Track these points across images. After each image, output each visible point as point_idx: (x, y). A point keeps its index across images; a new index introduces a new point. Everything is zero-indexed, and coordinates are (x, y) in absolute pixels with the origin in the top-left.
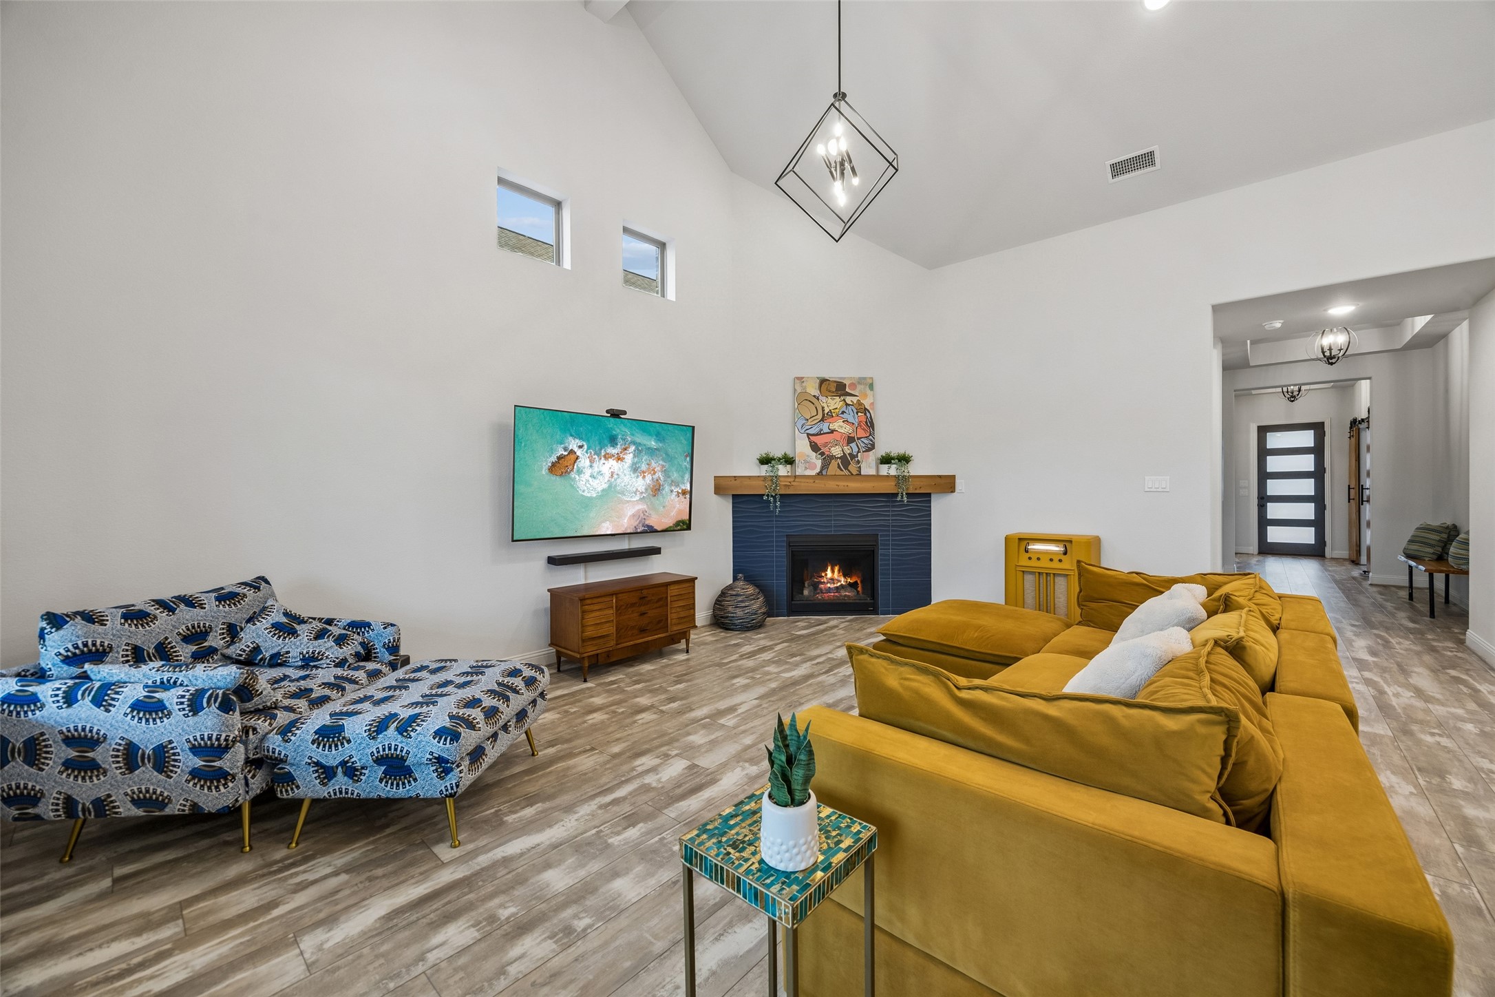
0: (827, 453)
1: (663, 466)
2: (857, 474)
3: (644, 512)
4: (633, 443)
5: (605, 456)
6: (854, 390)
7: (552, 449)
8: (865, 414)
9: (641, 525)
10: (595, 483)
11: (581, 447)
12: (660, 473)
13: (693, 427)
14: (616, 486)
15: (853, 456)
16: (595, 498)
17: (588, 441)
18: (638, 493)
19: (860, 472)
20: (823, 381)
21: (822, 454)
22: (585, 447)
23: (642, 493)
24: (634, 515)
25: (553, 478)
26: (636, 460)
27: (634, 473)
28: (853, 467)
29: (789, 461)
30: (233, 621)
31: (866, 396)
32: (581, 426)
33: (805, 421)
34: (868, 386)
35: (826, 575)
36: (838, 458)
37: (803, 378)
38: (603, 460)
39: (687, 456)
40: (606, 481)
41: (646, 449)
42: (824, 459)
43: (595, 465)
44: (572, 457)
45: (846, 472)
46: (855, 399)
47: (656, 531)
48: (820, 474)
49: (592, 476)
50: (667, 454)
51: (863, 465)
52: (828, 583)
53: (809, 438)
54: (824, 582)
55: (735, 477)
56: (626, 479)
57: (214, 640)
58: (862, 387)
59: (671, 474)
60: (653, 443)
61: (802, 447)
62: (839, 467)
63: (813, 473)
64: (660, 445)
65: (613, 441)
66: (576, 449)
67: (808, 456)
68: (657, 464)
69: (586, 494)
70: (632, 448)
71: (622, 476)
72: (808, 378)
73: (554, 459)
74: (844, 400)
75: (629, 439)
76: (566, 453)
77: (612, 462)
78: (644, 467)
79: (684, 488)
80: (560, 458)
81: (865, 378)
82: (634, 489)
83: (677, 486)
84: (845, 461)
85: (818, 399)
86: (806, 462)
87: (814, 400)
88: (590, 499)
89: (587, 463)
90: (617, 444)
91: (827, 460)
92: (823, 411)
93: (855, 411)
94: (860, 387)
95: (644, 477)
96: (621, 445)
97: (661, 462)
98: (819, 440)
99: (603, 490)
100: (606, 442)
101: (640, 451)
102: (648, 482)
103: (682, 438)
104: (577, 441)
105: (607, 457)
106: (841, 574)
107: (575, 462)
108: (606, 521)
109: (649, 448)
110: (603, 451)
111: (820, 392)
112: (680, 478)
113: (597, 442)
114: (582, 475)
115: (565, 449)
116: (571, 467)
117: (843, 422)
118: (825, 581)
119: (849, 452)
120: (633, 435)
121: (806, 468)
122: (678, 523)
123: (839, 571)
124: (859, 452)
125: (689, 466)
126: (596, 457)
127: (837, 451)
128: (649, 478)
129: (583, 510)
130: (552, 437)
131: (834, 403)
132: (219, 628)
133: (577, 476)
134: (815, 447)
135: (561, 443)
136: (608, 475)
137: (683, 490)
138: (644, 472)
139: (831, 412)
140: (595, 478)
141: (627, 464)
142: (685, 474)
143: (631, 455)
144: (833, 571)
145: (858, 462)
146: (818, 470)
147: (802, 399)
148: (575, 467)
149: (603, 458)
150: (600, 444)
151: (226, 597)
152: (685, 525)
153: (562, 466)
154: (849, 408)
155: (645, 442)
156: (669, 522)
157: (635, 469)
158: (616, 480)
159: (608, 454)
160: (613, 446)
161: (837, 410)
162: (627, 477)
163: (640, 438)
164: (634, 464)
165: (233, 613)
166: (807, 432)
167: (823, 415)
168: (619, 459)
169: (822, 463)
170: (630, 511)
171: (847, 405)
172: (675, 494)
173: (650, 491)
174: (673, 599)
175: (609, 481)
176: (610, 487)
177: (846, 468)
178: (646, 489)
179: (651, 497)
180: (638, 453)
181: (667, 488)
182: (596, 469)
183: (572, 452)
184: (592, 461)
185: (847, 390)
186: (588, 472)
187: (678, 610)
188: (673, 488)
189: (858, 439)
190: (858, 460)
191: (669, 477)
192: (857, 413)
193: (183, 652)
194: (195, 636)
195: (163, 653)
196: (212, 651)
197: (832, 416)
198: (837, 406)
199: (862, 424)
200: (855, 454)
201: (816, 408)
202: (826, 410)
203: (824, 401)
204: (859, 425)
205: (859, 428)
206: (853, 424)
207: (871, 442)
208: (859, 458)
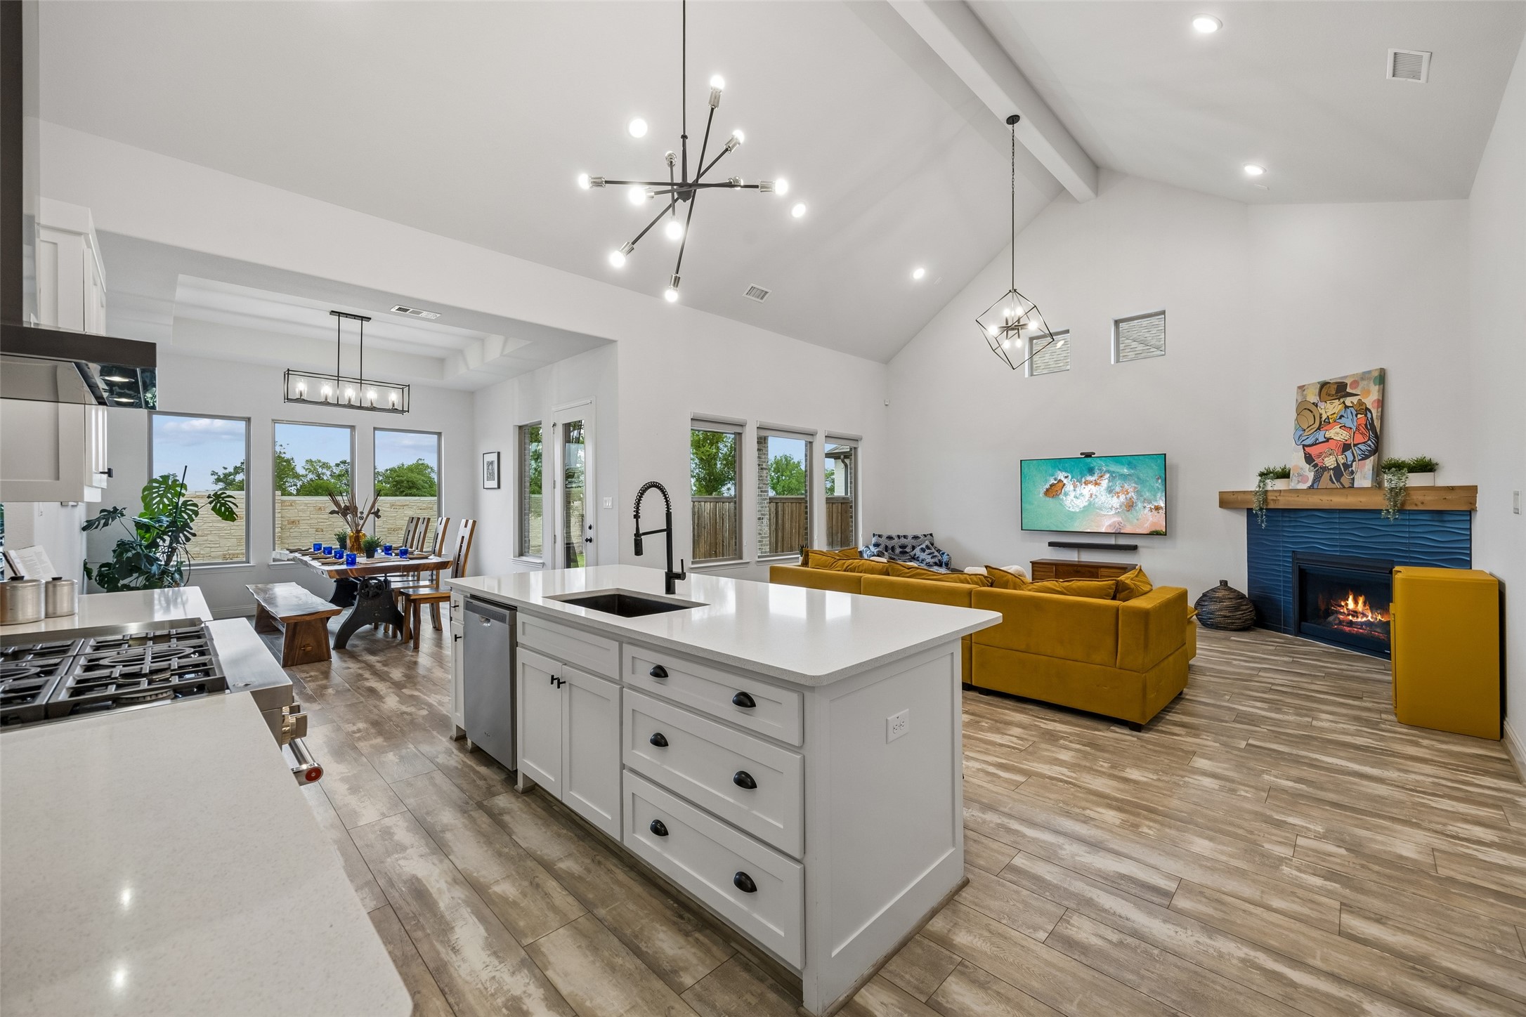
0: (1320, 464)
1: (1135, 488)
2: (1350, 487)
3: (1119, 523)
4: (1108, 471)
5: (1085, 483)
6: (1355, 388)
7: (1047, 480)
8: (1366, 415)
9: (1117, 529)
10: (1078, 502)
11: (1066, 477)
12: (1133, 494)
13: (1166, 455)
14: (1094, 504)
15: (1346, 466)
16: (1078, 511)
17: (1071, 473)
18: (1113, 509)
19: (1353, 484)
20: (1324, 385)
21: (1315, 466)
22: (1070, 477)
23: (1117, 509)
24: (1111, 522)
25: (1048, 499)
26: (1111, 484)
27: (1109, 494)
28: (1345, 479)
29: (1285, 475)
30: (914, 545)
31: (1368, 392)
32: (1066, 464)
33: (1302, 432)
34: (1372, 381)
35: (1347, 605)
36: (1331, 469)
37: (1304, 386)
38: (1084, 486)
39: (1158, 479)
40: (1087, 499)
41: (1119, 475)
42: (1316, 471)
43: (1078, 489)
44: (1061, 484)
45: (1338, 485)
46: (1355, 400)
48: (1311, 487)
49: (1076, 497)
50: (1138, 478)
51: (1357, 477)
53: (1304, 450)
55: (1237, 492)
56: (1103, 498)
57: (908, 550)
58: (1365, 382)
59: (1143, 494)
60: (1126, 471)
61: (1295, 460)
62: (1331, 480)
63: (1305, 486)
64: (1133, 472)
65: (1091, 471)
66: (1063, 479)
67: (1302, 469)
68: (1129, 486)
69: (1071, 509)
70: (1107, 475)
71: (1099, 496)
72: (1309, 385)
73: (1048, 486)
74: (1344, 402)
75: (1105, 470)
76: (1056, 482)
77: (1091, 487)
78: (1118, 489)
80: (1051, 486)
81: (1370, 372)
82: (1110, 506)
83: (1150, 502)
84: (1338, 472)
85: (1317, 406)
86: (1299, 475)
87: (1313, 408)
88: (1075, 512)
89: (1072, 488)
90: (1094, 473)
91: (1320, 471)
92: (1321, 418)
93: (1354, 413)
94: (1363, 384)
95: (1118, 497)
96: (1098, 474)
97: (1133, 485)
98: (1313, 451)
99: (1084, 507)
100: (1085, 472)
101: (1114, 477)
102: (1122, 500)
103: (1153, 465)
104: (1064, 473)
105: (1086, 483)
107: (1063, 487)
109: (1122, 475)
110: (1083, 479)
111: (1320, 398)
112: (1153, 497)
113: (1078, 475)
114: (1068, 496)
115: (1055, 479)
116: (1060, 491)
117: (1340, 427)
118: (1348, 611)
119: (1342, 461)
120: (1108, 466)
121: (1299, 482)
122: (1154, 531)
124: (1354, 461)
125: (1162, 487)
126: (1078, 483)
127: (1330, 462)
128: (1122, 498)
130: (1046, 472)
131: (1331, 408)
132: (910, 546)
133: (1064, 498)
134: (1309, 459)
135: (1053, 477)
136: (1087, 496)
137: (1157, 506)
138: (1118, 493)
139: (1329, 419)
140: (1078, 498)
141: (1104, 487)
142: (1157, 493)
143: (1107, 480)
144: (1354, 602)
145: (1352, 473)
146: (1309, 483)
147: (1304, 408)
148: (1063, 490)
149: (1083, 484)
150: (1081, 474)
151: (916, 537)
152: (1161, 532)
153: (1054, 491)
154: (1348, 410)
155: (1118, 470)
156: (1143, 529)
157: (1110, 491)
158: (1094, 499)
159: (1087, 481)
160: (1092, 476)
161: (1335, 415)
162: (1104, 496)
163: (1113, 468)
164: (1109, 487)
165: (914, 542)
166: (1303, 443)
167: (1321, 422)
168: (1096, 484)
169: (1314, 476)
170: (1108, 519)
171: (1346, 407)
172: (1147, 510)
173: (1124, 507)
175: (1089, 500)
176: (1090, 504)
177: (1338, 480)
178: (1121, 506)
179: (1126, 512)
180: (1112, 478)
181: (1140, 505)
182: (1078, 492)
183: (1060, 481)
184: (1075, 487)
185: (1349, 390)
186: (1072, 494)
188: (1145, 505)
189: (1355, 445)
190: (1352, 470)
191: (1142, 496)
192: (1356, 416)
193: (898, 550)
194: (903, 547)
195: (893, 549)
196: (906, 552)
197: (1329, 423)
198: (1336, 410)
199: (1360, 427)
200: (1349, 463)
201: (1314, 416)
202: (1324, 417)
203: (1323, 407)
204: (1358, 429)
205: (1357, 432)
206: (1351, 428)
207: (1369, 449)
208: (1354, 468)
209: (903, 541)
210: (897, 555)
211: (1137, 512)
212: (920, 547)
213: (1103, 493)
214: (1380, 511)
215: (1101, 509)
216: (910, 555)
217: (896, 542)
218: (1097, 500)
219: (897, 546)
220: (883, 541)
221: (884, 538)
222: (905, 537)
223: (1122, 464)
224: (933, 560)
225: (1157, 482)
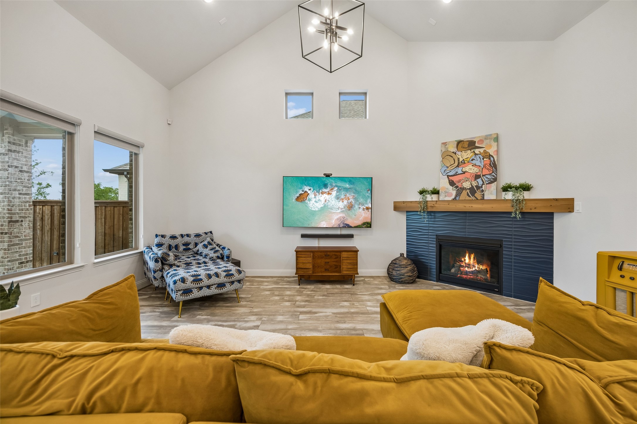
0: (460, 186)
1: (354, 196)
2: (481, 199)
3: (344, 218)
4: (336, 186)
6: (481, 144)
7: (297, 191)
8: (490, 159)
9: (342, 223)
10: (317, 205)
11: (310, 190)
12: (352, 200)
13: (372, 178)
14: (328, 205)
15: (478, 187)
16: (317, 211)
17: (313, 187)
18: (340, 209)
19: (483, 197)
20: (459, 142)
21: (457, 187)
22: (312, 189)
23: (342, 209)
24: (338, 219)
25: (298, 203)
26: (338, 194)
28: (478, 195)
29: (436, 192)
30: (197, 242)
31: (490, 146)
32: (310, 181)
33: (446, 168)
34: (493, 140)
35: (465, 260)
36: (467, 189)
37: (446, 143)
38: (321, 195)
40: (323, 203)
41: (343, 188)
42: (457, 190)
43: (317, 197)
44: (306, 194)
45: (473, 198)
46: (482, 150)
47: (351, 227)
48: (455, 199)
49: (316, 202)
50: (356, 190)
51: (486, 193)
52: (466, 267)
53: (448, 178)
54: (463, 266)
55: (403, 202)
56: (333, 202)
57: (191, 246)
58: (488, 141)
59: (359, 199)
60: (347, 185)
61: (443, 184)
62: (468, 195)
63: (450, 199)
64: (352, 186)
65: (326, 186)
66: (308, 191)
67: (447, 189)
68: (350, 195)
69: (313, 209)
70: (336, 189)
71: (331, 201)
72: (449, 142)
73: (298, 195)
74: (474, 152)
75: (334, 185)
76: (303, 193)
77: (325, 195)
78: (343, 197)
79: (367, 206)
80: (300, 195)
81: (491, 135)
82: (338, 207)
83: (363, 205)
84: (472, 191)
85: (455, 154)
86: (446, 192)
87: (453, 155)
88: (315, 211)
89: (313, 196)
90: (327, 187)
91: (460, 190)
92: (459, 160)
93: (482, 158)
94: (485, 142)
95: (343, 201)
96: (330, 188)
97: (352, 194)
98: (455, 179)
99: (321, 208)
101: (341, 190)
102: (345, 204)
104: (308, 187)
105: (322, 193)
106: (476, 261)
107: (307, 196)
108: (323, 221)
109: (345, 188)
110: (320, 191)
111: (457, 149)
113: (318, 187)
114: (311, 201)
115: (303, 191)
116: (306, 198)
117: (472, 166)
118: (464, 265)
119: (475, 185)
120: (336, 183)
121: (446, 196)
122: (364, 224)
123: (474, 258)
124: (483, 184)
125: (370, 195)
126: (317, 193)
127: (467, 185)
128: (345, 202)
129: (312, 216)
130: (297, 186)
131: (467, 155)
132: (193, 243)
133: (308, 202)
134: (452, 183)
135: (301, 189)
137: (366, 207)
138: (342, 199)
139: (464, 161)
140: (317, 202)
141: (333, 196)
143: (335, 192)
144: (470, 259)
145: (483, 191)
146: (453, 197)
147: (446, 155)
148: (308, 198)
149: (321, 194)
150: (319, 188)
151: (198, 235)
152: (368, 225)
153: (302, 198)
154: (478, 156)
155: (343, 185)
156: (359, 222)
157: (337, 198)
158: (327, 203)
159: (323, 192)
160: (326, 188)
161: (468, 159)
162: (334, 201)
163: (339, 184)
164: (337, 196)
165: (197, 240)
166: (447, 174)
167: (459, 163)
168: (329, 194)
169: (456, 193)
170: (336, 217)
171: (476, 154)
172: (361, 210)
173: (346, 208)
174: (343, 259)
175: (324, 203)
176: (325, 206)
177: (473, 195)
178: (344, 207)
179: (347, 211)
181: (357, 206)
183: (306, 192)
184: (315, 195)
185: (477, 145)
186: (314, 200)
187: (347, 264)
188: (360, 206)
189: (483, 176)
191: (358, 201)
192: (483, 159)
193: (182, 248)
194: (186, 244)
195: (177, 247)
196: (190, 249)
197: (465, 163)
198: (469, 156)
199: (487, 166)
200: (480, 186)
201: (454, 159)
202: (461, 160)
203: (460, 154)
204: (485, 166)
205: (484, 168)
206: (480, 166)
207: (493, 177)
208: (483, 188)
209: (186, 239)
210: (181, 252)
211: (355, 211)
212: (202, 244)
213: (333, 199)
215: (331, 209)
216: (193, 251)
217: (179, 241)
218: (329, 203)
219: (180, 244)
220: (167, 241)
221: (167, 238)
222: (188, 235)
223: (345, 181)
224: (216, 255)
225: (367, 192)
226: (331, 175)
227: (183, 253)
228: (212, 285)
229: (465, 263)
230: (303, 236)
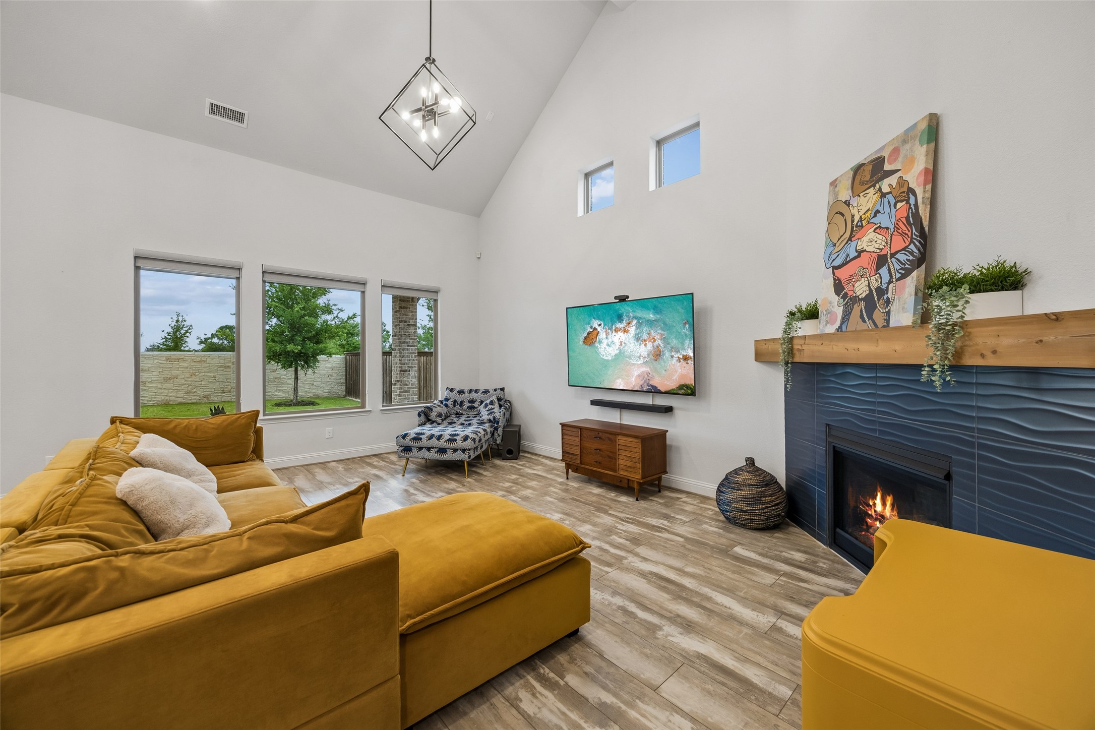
0: (850, 293)
1: (662, 335)
2: (884, 326)
3: (648, 374)
4: (635, 318)
5: (615, 330)
6: (895, 160)
7: (584, 328)
8: (908, 202)
9: (646, 384)
10: (610, 350)
11: (600, 325)
12: (659, 341)
13: (692, 294)
14: (624, 352)
15: (881, 292)
16: (610, 360)
17: (603, 320)
18: (642, 358)
19: (888, 321)
20: (857, 170)
21: (845, 297)
22: (603, 325)
23: (645, 358)
24: (639, 376)
25: (586, 346)
26: (638, 331)
27: (637, 342)
28: (878, 315)
29: (812, 314)
30: (483, 400)
32: (599, 311)
33: (832, 248)
34: (920, 138)
35: (875, 504)
36: (862, 299)
38: (614, 333)
39: (685, 324)
40: (617, 348)
41: (646, 321)
42: (845, 304)
43: (609, 337)
44: (595, 332)
45: (870, 324)
46: (894, 180)
47: (659, 392)
48: (840, 329)
49: (608, 345)
50: (665, 324)
51: (894, 308)
52: (876, 519)
53: (834, 274)
54: (871, 515)
56: (632, 347)
57: (476, 405)
58: (909, 146)
59: (670, 341)
60: (651, 316)
61: (825, 290)
62: (862, 317)
64: (658, 316)
65: (620, 318)
66: (597, 327)
67: (830, 303)
68: (656, 333)
69: (604, 357)
70: (635, 322)
71: (628, 344)
72: (841, 175)
73: (585, 335)
74: (880, 189)
75: (632, 315)
76: (591, 330)
77: (620, 334)
78: (645, 336)
79: (685, 354)
80: (589, 334)
81: (917, 125)
82: (638, 355)
83: (678, 352)
84: (870, 303)
85: (849, 205)
86: (828, 312)
87: (845, 209)
88: (608, 361)
89: (605, 335)
90: (623, 320)
91: (850, 304)
92: (853, 221)
93: (893, 201)
94: (904, 154)
95: (646, 345)
96: (626, 321)
97: (660, 331)
98: (843, 274)
99: (616, 355)
100: (615, 319)
101: (641, 324)
102: (650, 348)
103: (678, 307)
104: (597, 321)
105: (617, 330)
106: (895, 513)
107: (597, 336)
108: (619, 378)
109: (648, 320)
110: (614, 326)
111: (853, 191)
112: (680, 345)
113: (610, 321)
114: (602, 344)
115: (591, 328)
116: (595, 339)
117: (875, 231)
118: (873, 514)
119: (876, 285)
120: (634, 311)
121: (827, 322)
122: (681, 387)
123: (893, 505)
124: (890, 282)
125: (689, 333)
126: (609, 331)
127: (861, 289)
128: (650, 345)
129: (604, 369)
130: (584, 320)
131: (865, 202)
132: (478, 401)
133: (599, 345)
134: (839, 287)
135: (589, 324)
136: (618, 344)
137: (683, 356)
138: (645, 341)
139: (862, 220)
140: (610, 346)
141: (632, 335)
142: (685, 340)
143: (634, 327)
144: (884, 504)
145: (888, 302)
146: (837, 325)
147: (834, 213)
148: (597, 339)
149: (614, 332)
150: (611, 321)
151: (486, 392)
152: (688, 391)
153: (590, 339)
154: (886, 200)
155: (644, 316)
156: (672, 385)
157: (638, 338)
158: (624, 348)
159: (617, 328)
160: (621, 322)
161: (869, 213)
162: (632, 345)
163: (639, 314)
164: (637, 334)
165: (483, 397)
166: (833, 264)
167: (852, 228)
168: (625, 331)
169: (844, 311)
170: (637, 372)
171: (883, 195)
172: (675, 359)
173: (651, 356)
174: (620, 447)
175: (619, 348)
176: (620, 352)
177: (870, 317)
178: (648, 355)
179: (653, 361)
180: (639, 325)
181: (667, 354)
182: (610, 340)
183: (595, 329)
184: (607, 335)
185: (886, 167)
186: (605, 342)
187: (625, 458)
188: (673, 354)
189: (892, 255)
190: (888, 298)
191: (669, 344)
192: (895, 205)
193: (467, 405)
194: (472, 401)
195: (462, 403)
196: (474, 407)
197: (862, 226)
198: (870, 205)
199: (901, 224)
200: (884, 286)
201: (845, 220)
202: (857, 219)
203: (855, 205)
204: (897, 228)
205: (895, 233)
206: (887, 228)
207: (911, 258)
208: (890, 295)
209: (473, 395)
210: (464, 410)
211: (665, 362)
212: (485, 402)
213: (632, 341)
214: (919, 367)
215: (629, 357)
217: (466, 397)
218: (626, 348)
219: (466, 401)
220: (454, 396)
221: (455, 392)
222: (476, 391)
223: (648, 308)
225: (684, 327)
226: (628, 297)
227: (467, 411)
228: (433, 448)
229: (875, 511)
230: (594, 403)
